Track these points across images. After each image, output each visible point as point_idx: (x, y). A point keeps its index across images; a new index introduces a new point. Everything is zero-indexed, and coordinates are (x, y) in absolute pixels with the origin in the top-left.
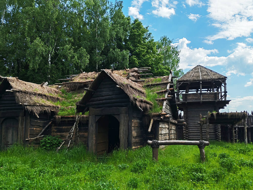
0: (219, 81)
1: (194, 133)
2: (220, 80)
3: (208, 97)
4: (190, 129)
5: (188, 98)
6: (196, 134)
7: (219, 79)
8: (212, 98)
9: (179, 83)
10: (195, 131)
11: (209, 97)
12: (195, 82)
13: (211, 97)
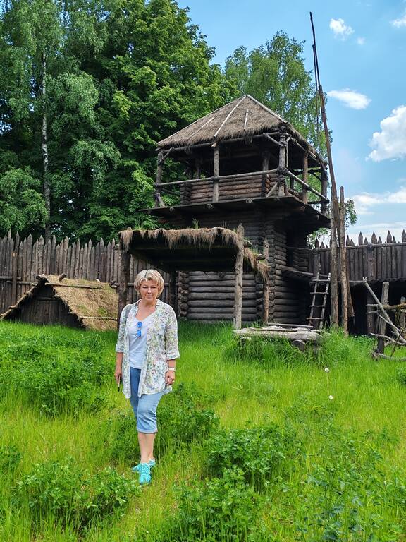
0: (264, 137)
1: (202, 299)
2: (267, 134)
3: (244, 191)
4: (195, 289)
5: (195, 196)
6: (207, 302)
7: (265, 130)
8: (256, 192)
9: (162, 151)
10: (206, 294)
11: (248, 190)
12: (204, 144)
13: (253, 190)
